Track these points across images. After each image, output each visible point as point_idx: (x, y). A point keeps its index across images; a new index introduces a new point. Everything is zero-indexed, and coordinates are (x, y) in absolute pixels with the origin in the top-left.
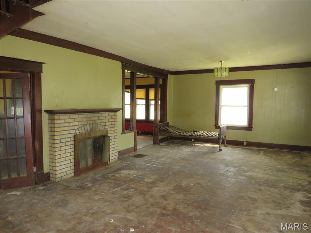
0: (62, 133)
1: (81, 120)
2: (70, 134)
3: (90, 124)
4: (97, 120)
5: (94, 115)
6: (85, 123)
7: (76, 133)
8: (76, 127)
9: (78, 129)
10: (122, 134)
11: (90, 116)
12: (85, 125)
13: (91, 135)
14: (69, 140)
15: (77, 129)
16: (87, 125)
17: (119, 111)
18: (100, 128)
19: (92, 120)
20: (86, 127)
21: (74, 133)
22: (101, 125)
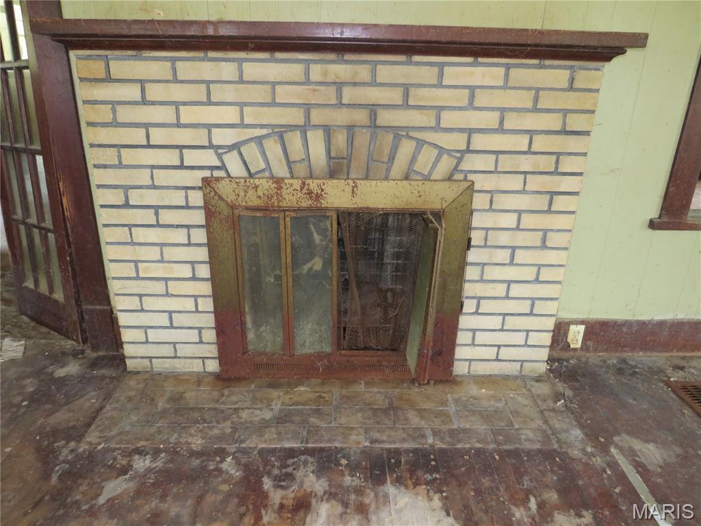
0: (128, 156)
1: (259, 94)
2: (181, 167)
3: (328, 131)
4: (395, 106)
5: (363, 72)
6: (297, 117)
7: (223, 167)
8: (223, 137)
9: (236, 147)
10: (653, 225)
11: (330, 79)
12: (292, 128)
13: (318, 197)
14: (178, 198)
15: (231, 148)
16: (304, 129)
17: (617, 61)
18: (413, 160)
19: (350, 106)
20: (295, 141)
21: (212, 168)
22: (421, 143)
